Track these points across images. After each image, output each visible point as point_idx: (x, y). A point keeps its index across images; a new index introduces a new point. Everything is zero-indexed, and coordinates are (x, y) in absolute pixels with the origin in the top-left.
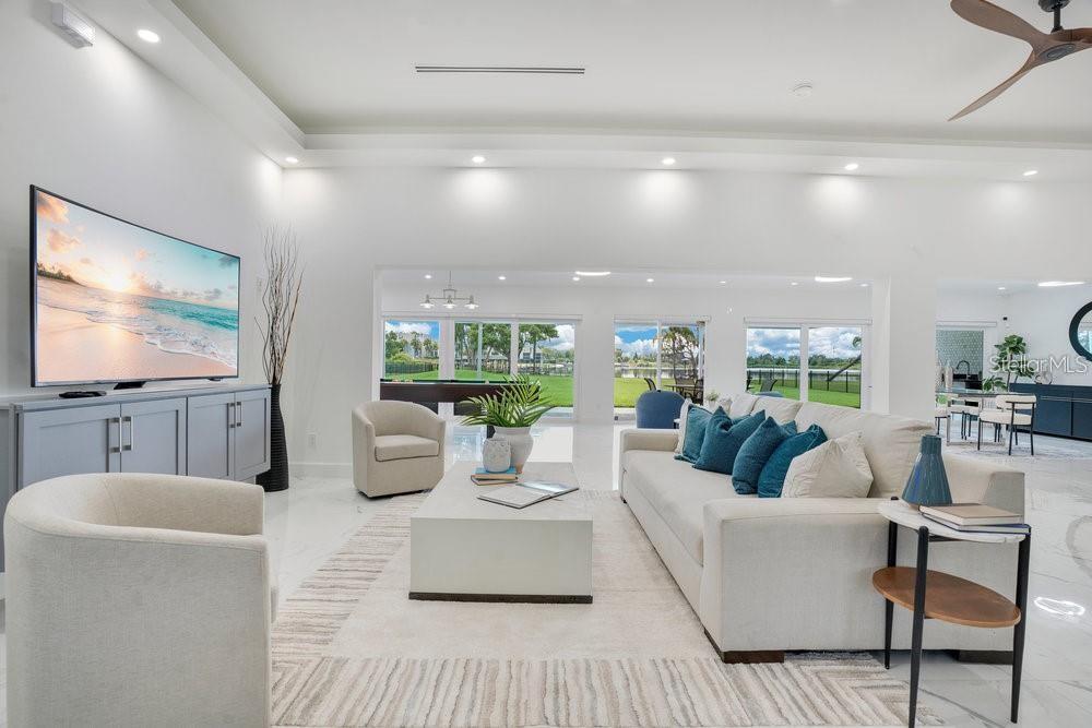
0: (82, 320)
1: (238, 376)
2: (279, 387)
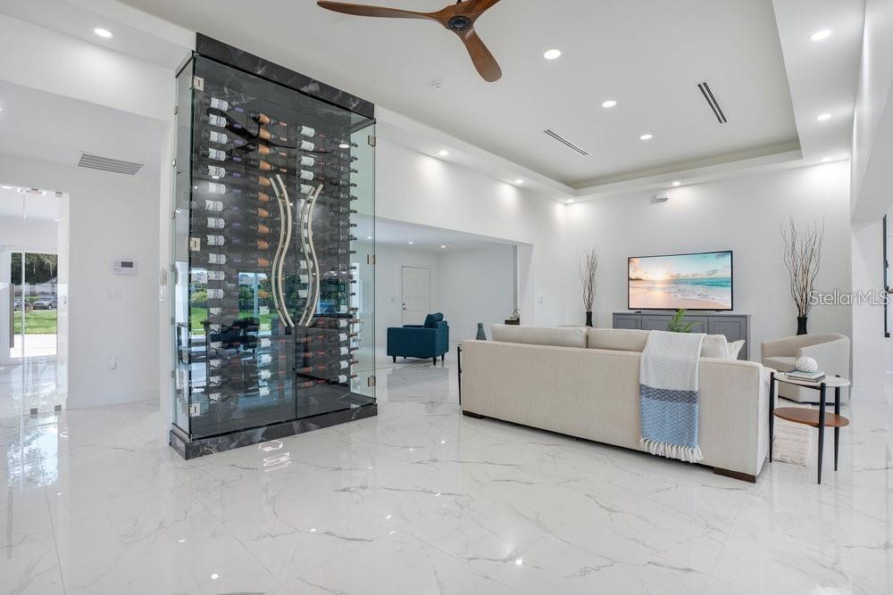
0: (645, 290)
1: (732, 310)
2: (806, 318)
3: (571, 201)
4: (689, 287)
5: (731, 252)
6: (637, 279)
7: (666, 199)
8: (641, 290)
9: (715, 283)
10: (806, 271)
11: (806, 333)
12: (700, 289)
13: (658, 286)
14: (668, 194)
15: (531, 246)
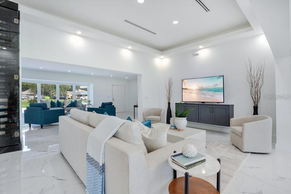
1: (224, 102)
2: (257, 107)
3: (162, 57)
4: (206, 92)
5: (223, 76)
6: (185, 89)
7: (198, 54)
8: (187, 94)
9: (216, 90)
10: (257, 84)
11: (258, 114)
12: (211, 93)
13: (194, 92)
14: (199, 52)
15: (141, 75)
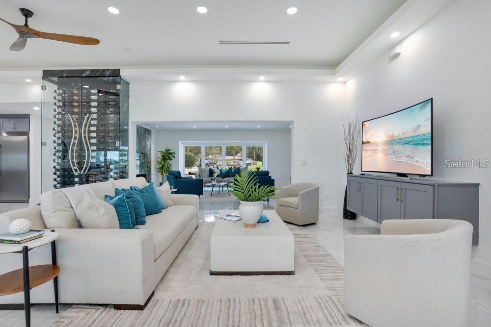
1: (432, 175)
5: (432, 99)
6: (367, 143)
7: (399, 55)
8: (369, 153)
15: (293, 122)
